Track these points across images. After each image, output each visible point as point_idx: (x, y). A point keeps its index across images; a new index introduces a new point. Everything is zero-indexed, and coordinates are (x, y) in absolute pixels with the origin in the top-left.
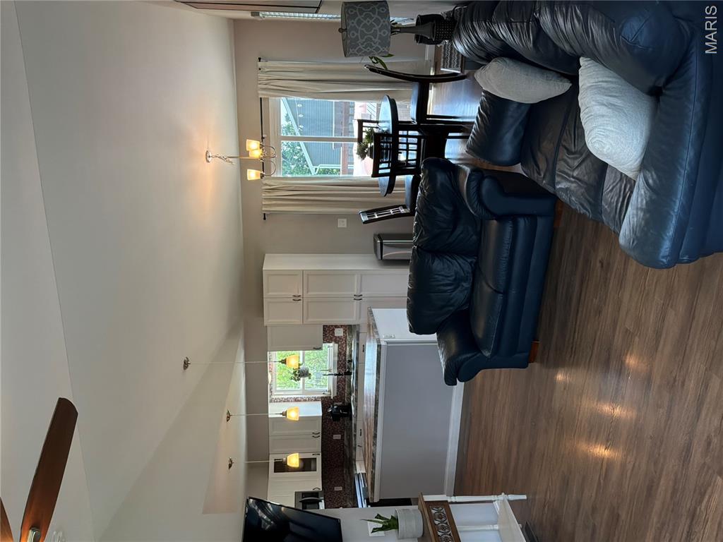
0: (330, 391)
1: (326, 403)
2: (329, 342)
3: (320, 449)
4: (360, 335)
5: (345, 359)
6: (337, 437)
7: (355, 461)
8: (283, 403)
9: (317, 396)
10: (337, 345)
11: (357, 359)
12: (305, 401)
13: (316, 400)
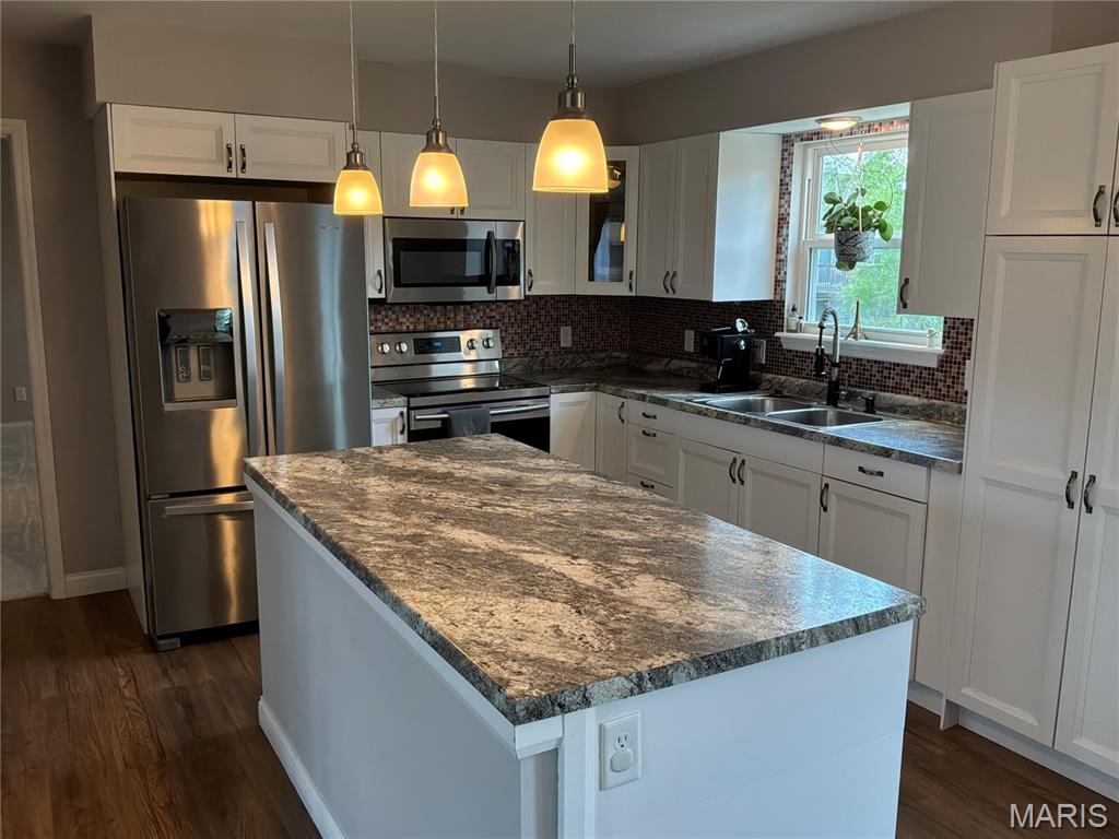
0: (799, 328)
1: (765, 315)
2: (946, 336)
3: (641, 294)
4: (924, 470)
5: (884, 388)
6: (690, 341)
7: (595, 389)
8: (778, 176)
9: (788, 286)
10: (934, 364)
11: (838, 442)
12: (779, 250)
13: (778, 283)
